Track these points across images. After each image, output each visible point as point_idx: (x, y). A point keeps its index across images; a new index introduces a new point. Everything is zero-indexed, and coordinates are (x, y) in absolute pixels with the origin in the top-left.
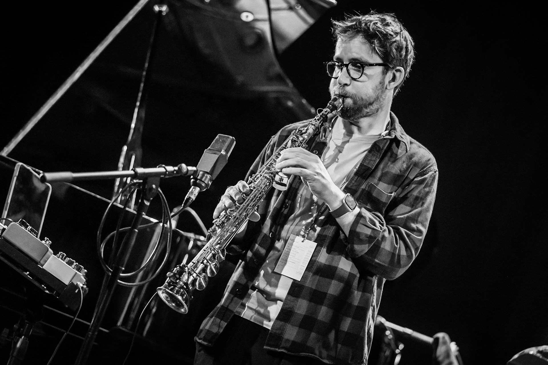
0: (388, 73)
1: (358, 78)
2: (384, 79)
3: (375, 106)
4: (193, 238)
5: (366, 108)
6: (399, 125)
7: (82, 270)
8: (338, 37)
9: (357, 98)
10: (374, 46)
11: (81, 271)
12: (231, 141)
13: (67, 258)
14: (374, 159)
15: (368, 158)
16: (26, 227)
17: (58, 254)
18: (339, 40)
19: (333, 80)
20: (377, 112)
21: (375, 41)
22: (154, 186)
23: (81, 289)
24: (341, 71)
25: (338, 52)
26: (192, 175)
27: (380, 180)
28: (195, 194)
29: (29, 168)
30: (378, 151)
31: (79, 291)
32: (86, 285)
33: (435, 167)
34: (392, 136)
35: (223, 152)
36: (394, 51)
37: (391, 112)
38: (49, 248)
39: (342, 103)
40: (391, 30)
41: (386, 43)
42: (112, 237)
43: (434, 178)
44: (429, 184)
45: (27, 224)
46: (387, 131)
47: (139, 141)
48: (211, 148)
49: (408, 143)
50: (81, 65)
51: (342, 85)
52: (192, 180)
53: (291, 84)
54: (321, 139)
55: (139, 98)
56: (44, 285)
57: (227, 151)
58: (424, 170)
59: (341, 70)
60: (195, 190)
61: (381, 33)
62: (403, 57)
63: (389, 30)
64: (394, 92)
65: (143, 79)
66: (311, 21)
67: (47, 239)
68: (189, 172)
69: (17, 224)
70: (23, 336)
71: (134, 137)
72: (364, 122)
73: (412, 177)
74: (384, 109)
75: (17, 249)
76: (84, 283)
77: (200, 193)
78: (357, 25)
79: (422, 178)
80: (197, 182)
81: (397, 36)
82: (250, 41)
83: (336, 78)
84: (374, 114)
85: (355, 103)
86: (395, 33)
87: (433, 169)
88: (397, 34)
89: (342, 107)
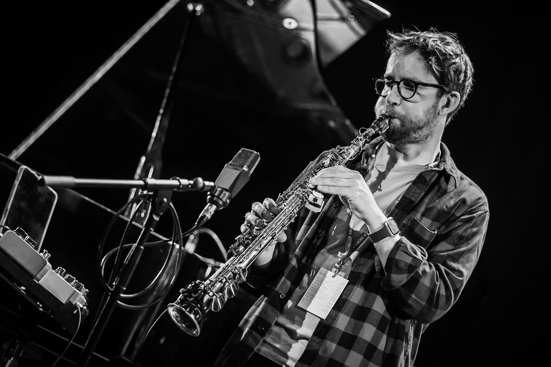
0: (442, 97)
1: (410, 98)
2: (437, 103)
3: (425, 131)
4: (212, 265)
5: (415, 132)
6: (450, 157)
7: (82, 288)
8: (392, 51)
9: (406, 121)
10: (431, 64)
11: (81, 290)
12: (255, 157)
13: (67, 274)
14: (419, 192)
15: (412, 190)
16: (24, 237)
17: (57, 268)
18: (393, 55)
19: (380, 99)
20: (426, 139)
21: (433, 58)
22: (165, 200)
23: (79, 310)
24: (390, 90)
25: (389, 70)
26: (209, 191)
27: (423, 215)
28: (210, 213)
29: (33, 172)
30: (424, 184)
31: (78, 312)
32: (87, 306)
33: (485, 207)
34: (440, 168)
35: (245, 168)
36: (452, 73)
37: (442, 143)
38: (47, 261)
39: (388, 124)
40: (451, 50)
41: (445, 63)
42: (115, 254)
43: (484, 219)
44: (478, 225)
45: (26, 233)
46: (437, 163)
47: (159, 152)
48: (232, 163)
49: (457, 178)
50: (103, 65)
51: (391, 104)
52: (209, 197)
53: (334, 102)
54: (362, 166)
55: (163, 105)
56: (39, 302)
57: (250, 167)
58: (473, 208)
59: (391, 88)
60: (211, 208)
61: (440, 51)
62: (461, 82)
63: (449, 49)
64: (447, 118)
65: (169, 84)
66: (362, 32)
67: (46, 251)
68: (206, 188)
69: (14, 232)
70: (12, 357)
71: (155, 148)
72: (412, 149)
73: (458, 215)
74: (434, 136)
75: (11, 260)
76: (84, 304)
77: (216, 212)
78: (414, 40)
79: (469, 216)
80: (215, 199)
81: (457, 58)
82: (293, 52)
83: (385, 97)
84: (422, 140)
85: (403, 125)
86: (455, 54)
87: (483, 209)
88: (457, 55)
89: (387, 128)
